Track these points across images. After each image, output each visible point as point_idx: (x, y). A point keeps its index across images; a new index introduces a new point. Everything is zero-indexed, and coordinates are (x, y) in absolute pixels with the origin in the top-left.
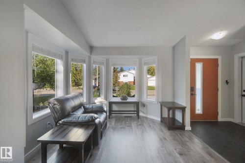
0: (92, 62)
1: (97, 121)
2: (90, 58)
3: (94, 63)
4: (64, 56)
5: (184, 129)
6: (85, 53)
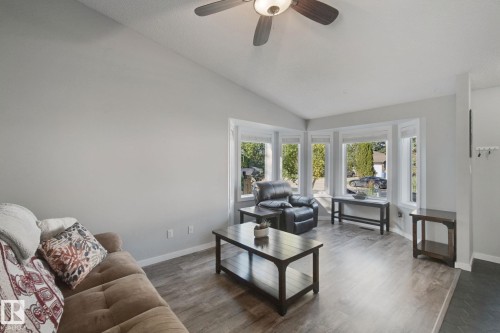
1: (288, 211)
2: (306, 135)
3: (313, 141)
4: (273, 140)
5: (453, 266)
6: (299, 133)
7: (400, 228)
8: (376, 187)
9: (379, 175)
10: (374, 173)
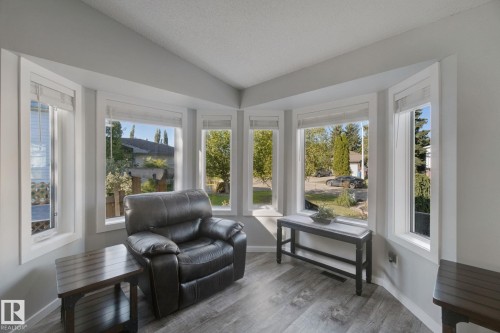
0: (247, 122)
3: (251, 125)
7: (392, 282)
8: (352, 187)
9: (355, 174)
10: (350, 172)
